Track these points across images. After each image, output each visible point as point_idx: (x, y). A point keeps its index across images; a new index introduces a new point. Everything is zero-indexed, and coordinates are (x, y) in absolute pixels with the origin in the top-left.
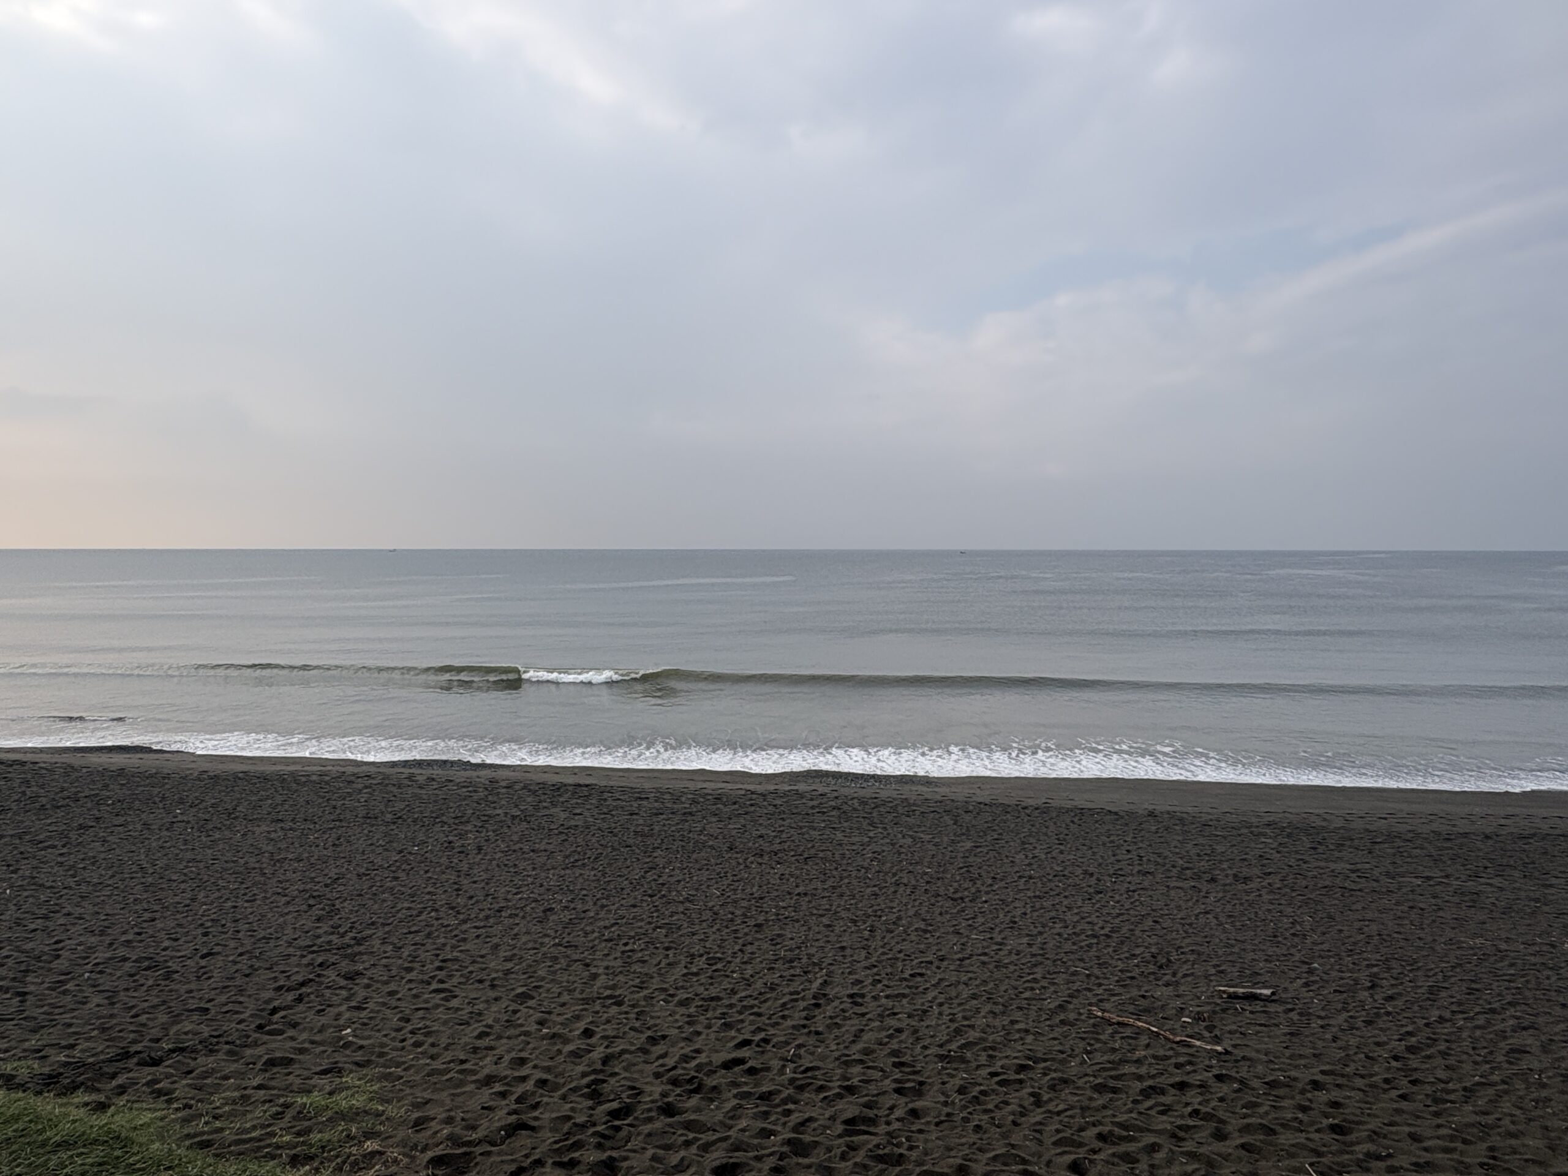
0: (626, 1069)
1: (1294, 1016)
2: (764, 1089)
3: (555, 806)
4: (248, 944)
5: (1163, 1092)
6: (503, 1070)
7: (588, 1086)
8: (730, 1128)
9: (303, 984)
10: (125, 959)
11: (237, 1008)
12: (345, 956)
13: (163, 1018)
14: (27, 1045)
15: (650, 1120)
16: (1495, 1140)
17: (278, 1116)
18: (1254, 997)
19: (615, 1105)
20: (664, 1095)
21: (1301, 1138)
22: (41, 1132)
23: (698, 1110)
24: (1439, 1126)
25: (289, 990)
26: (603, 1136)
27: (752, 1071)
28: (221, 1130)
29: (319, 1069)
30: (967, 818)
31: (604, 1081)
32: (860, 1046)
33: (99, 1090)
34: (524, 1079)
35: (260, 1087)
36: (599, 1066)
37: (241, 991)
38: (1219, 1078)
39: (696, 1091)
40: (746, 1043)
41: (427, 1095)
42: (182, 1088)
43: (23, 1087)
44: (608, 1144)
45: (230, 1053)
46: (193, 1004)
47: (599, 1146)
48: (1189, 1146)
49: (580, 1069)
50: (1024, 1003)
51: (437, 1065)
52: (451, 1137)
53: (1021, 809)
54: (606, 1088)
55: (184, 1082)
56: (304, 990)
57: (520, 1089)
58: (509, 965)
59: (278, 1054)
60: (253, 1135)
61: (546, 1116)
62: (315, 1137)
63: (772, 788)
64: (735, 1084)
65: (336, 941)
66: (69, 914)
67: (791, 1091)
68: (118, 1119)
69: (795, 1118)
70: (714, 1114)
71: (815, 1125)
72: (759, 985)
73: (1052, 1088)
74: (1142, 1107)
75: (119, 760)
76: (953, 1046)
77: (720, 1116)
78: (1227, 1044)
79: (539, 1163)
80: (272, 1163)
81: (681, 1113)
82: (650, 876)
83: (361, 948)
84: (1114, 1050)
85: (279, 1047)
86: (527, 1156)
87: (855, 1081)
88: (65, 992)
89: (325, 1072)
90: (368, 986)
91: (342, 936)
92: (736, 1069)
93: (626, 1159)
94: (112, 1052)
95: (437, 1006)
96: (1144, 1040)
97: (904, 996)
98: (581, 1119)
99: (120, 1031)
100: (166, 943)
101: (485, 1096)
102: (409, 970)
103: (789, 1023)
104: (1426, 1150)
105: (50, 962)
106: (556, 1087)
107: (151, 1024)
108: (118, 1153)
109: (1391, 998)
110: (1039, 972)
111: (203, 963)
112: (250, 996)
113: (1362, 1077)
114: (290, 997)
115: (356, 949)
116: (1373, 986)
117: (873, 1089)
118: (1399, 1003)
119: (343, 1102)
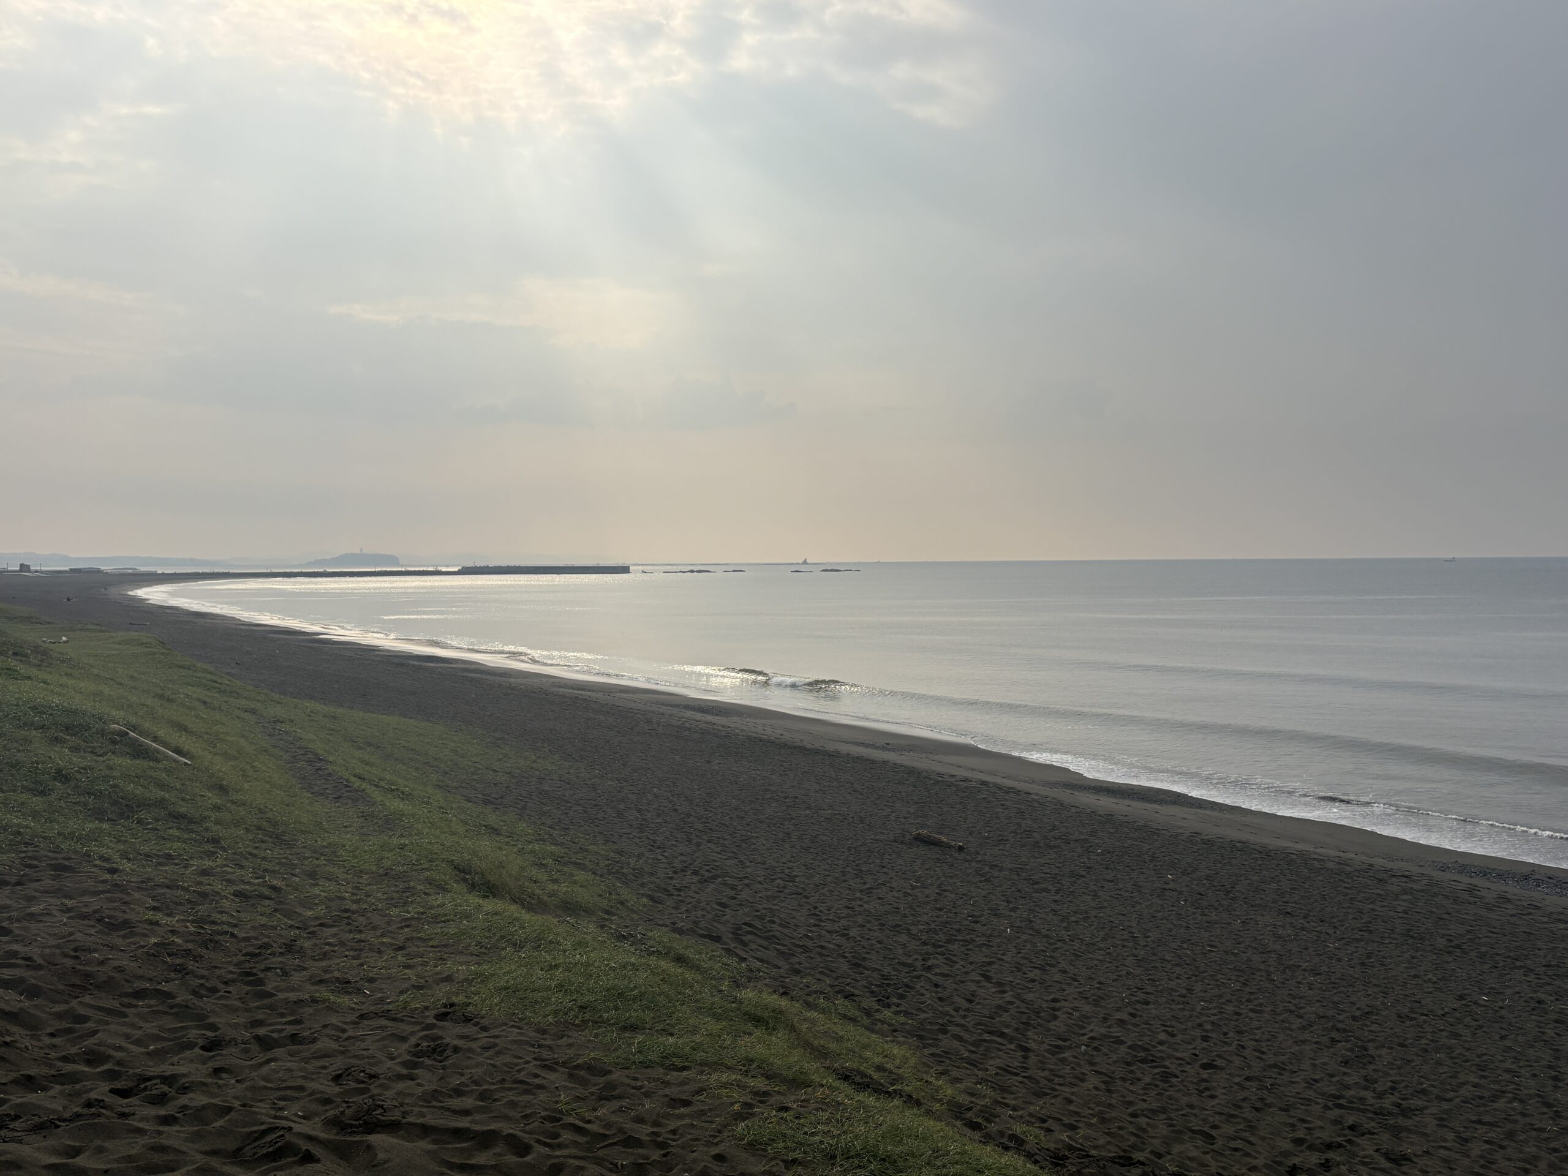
4: (1256, 1067)
10: (1120, 1042)
11: (1248, 1148)
12: (1386, 1127)
14: (1032, 1109)
25: (1311, 1147)
37: (1251, 1128)
46: (1195, 1124)
65: (1372, 1101)
66: (1064, 972)
88: (1062, 1061)
94: (1113, 1151)
99: (1120, 1128)
100: (1162, 1036)
105: (1049, 1021)
107: (1151, 1132)
111: (1205, 1074)
112: (1263, 1139)
114: (1314, 1158)
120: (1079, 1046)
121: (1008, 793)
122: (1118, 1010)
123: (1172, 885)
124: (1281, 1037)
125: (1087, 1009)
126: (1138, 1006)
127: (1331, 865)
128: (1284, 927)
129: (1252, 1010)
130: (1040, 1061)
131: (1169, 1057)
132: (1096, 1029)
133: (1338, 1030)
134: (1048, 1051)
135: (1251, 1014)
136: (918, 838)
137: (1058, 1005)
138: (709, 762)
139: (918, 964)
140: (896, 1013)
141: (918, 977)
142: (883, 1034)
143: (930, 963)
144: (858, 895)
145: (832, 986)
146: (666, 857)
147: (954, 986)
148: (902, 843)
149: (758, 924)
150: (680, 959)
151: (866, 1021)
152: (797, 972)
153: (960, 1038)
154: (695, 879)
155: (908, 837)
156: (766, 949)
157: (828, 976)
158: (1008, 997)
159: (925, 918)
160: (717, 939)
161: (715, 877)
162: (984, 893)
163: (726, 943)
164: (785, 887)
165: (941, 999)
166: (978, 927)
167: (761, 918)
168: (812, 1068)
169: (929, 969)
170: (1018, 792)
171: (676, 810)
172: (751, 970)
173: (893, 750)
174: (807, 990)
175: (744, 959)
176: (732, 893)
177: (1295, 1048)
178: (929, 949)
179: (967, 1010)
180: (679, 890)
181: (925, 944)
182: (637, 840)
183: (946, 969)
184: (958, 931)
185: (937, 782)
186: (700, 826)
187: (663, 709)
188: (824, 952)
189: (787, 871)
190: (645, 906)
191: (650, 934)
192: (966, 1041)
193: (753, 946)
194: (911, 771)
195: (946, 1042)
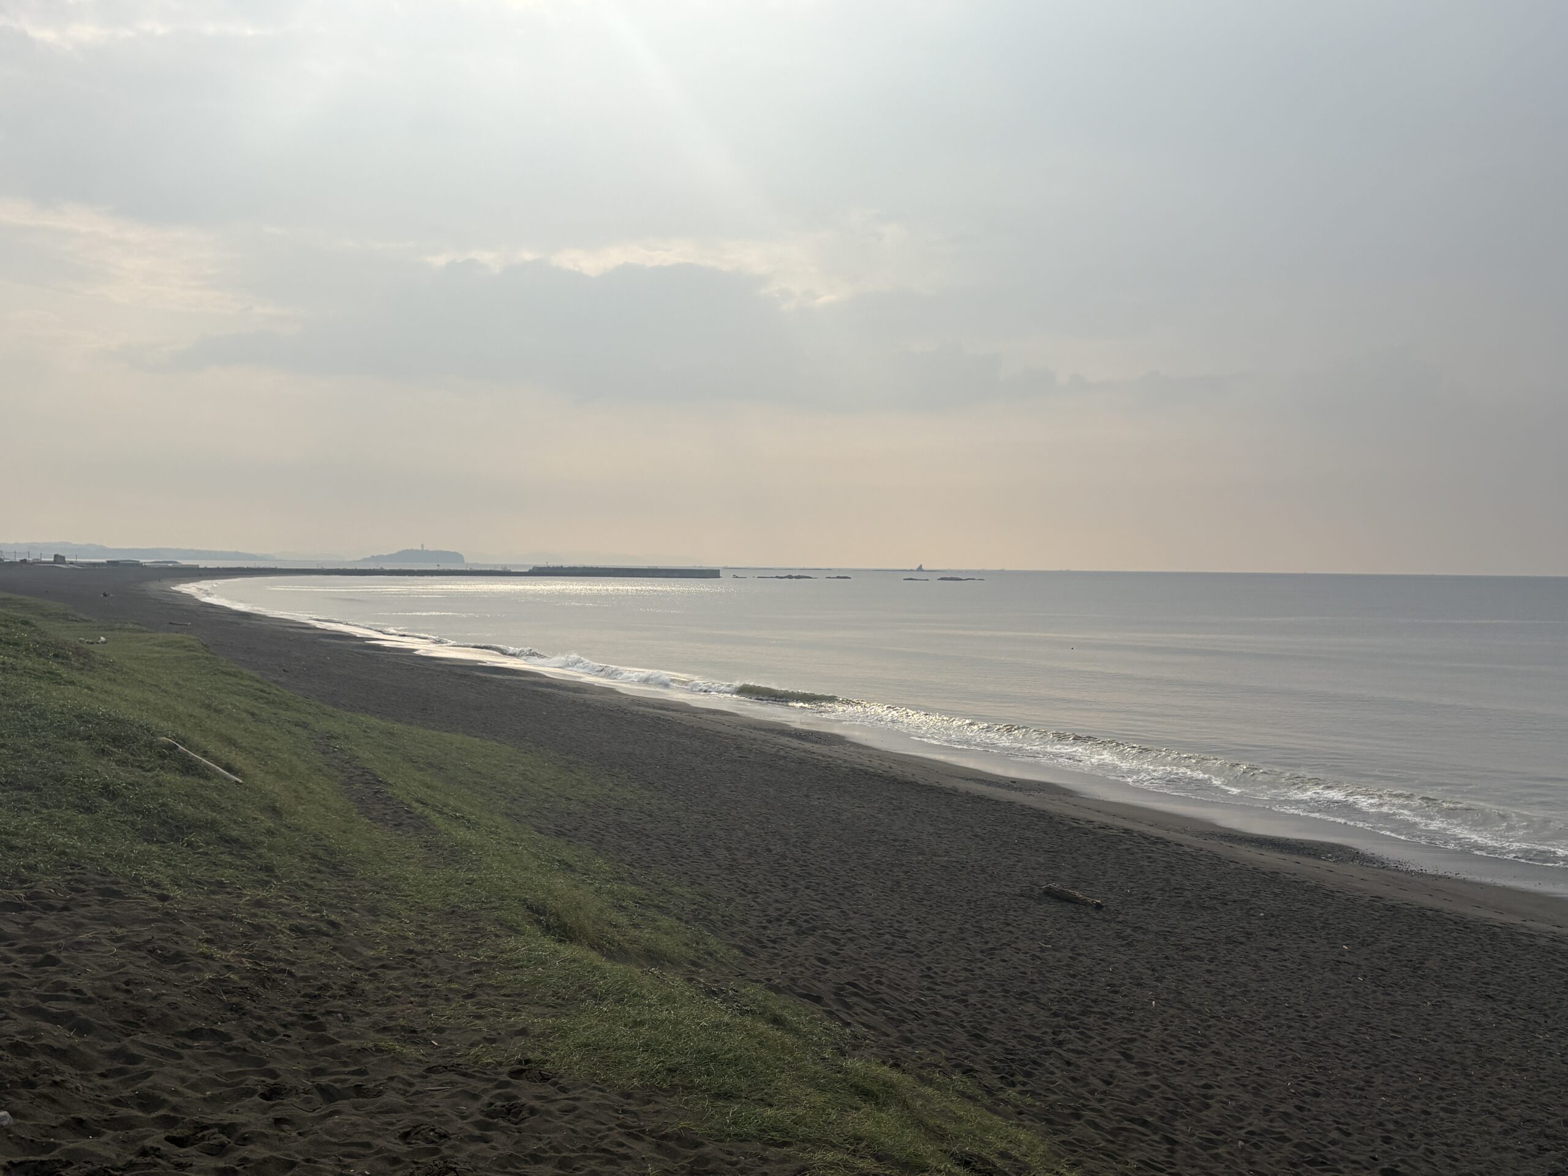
120: (1233, 1142)
121: (1155, 843)
122: (1282, 1101)
123: (1348, 958)
124: (1478, 1143)
125: (1246, 1098)
126: (1307, 1098)
127: (1542, 942)
128: (1483, 1013)
129: (1442, 1109)
130: (1190, 1157)
131: (1343, 1159)
132: (1256, 1121)
133: (1547, 1136)
134: (1199, 1145)
135: (1442, 1114)
136: (1048, 893)
137: (1211, 1092)
138: (807, 796)
139: (1048, 1038)
140: (1022, 1093)
141: (1048, 1053)
142: (1006, 1117)
143: (1061, 1037)
144: (979, 956)
145: (948, 1059)
146: (759, 904)
147: (1090, 1065)
148: (1030, 897)
149: (863, 984)
150: (777, 1021)
151: (988, 1101)
152: (908, 1041)
153: (1095, 1125)
154: (792, 929)
155: (1037, 890)
156: (874, 1013)
157: (943, 1047)
158: (1152, 1079)
159: (1057, 985)
160: (817, 1000)
161: (814, 929)
162: (1125, 958)
163: (827, 1005)
164: (894, 943)
165: (1074, 1079)
166: (1118, 998)
167: (867, 978)
168: (927, 1149)
169: (1060, 1044)
170: (1166, 843)
171: (769, 850)
172: (855, 1037)
173: (1021, 790)
174: (920, 1062)
175: (848, 1024)
176: (834, 948)
177: (1495, 1156)
178: (1061, 1021)
179: (1104, 1093)
180: (774, 942)
181: (1055, 1015)
182: (726, 883)
183: (1079, 1045)
184: (1095, 1001)
185: (1072, 829)
186: (797, 870)
187: (755, 734)
188: (939, 1019)
189: (896, 925)
190: (735, 958)
191: (743, 991)
192: (1102, 1129)
193: (859, 1010)
194: (1041, 815)
195: (1080, 1129)
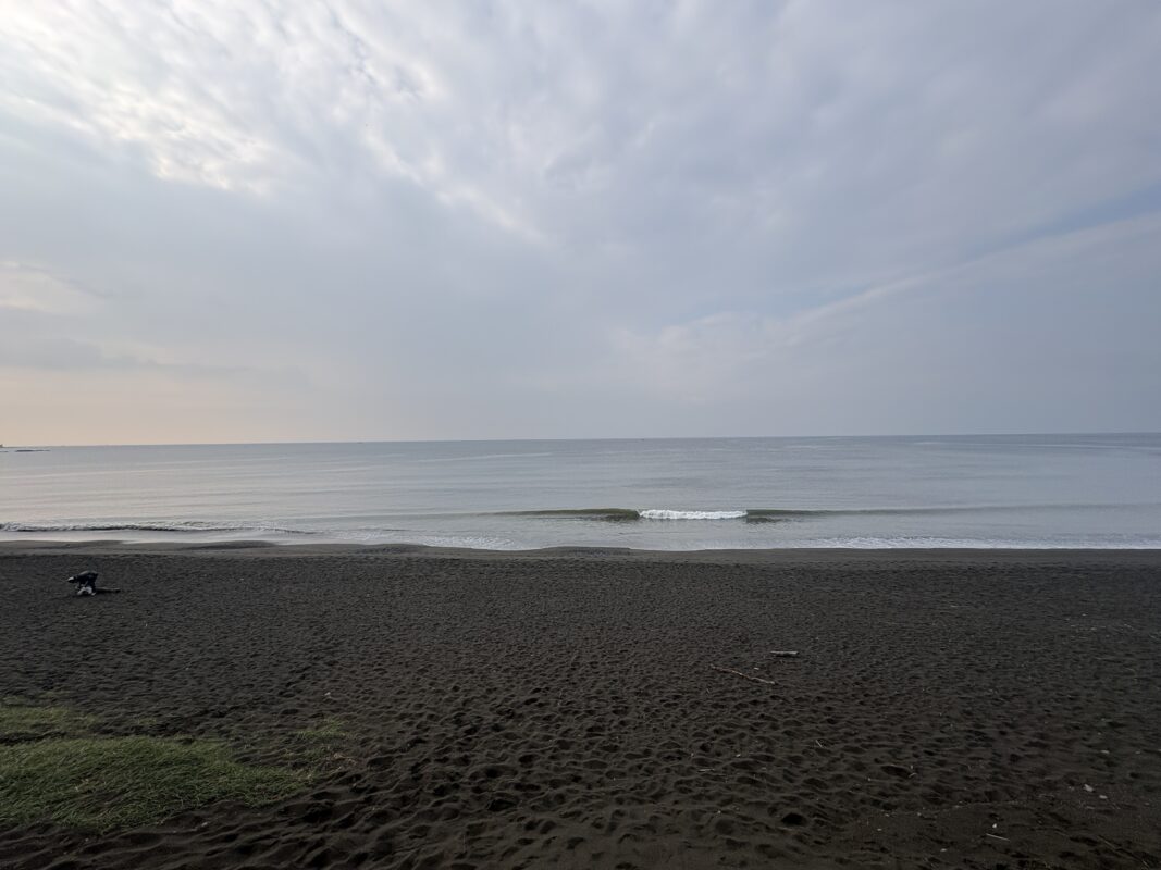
0: (475, 707)
1: (808, 664)
2: (546, 714)
3: (441, 570)
4: (276, 649)
5: (746, 706)
6: (410, 711)
7: (455, 717)
8: (528, 736)
9: (305, 669)
10: (209, 659)
11: (268, 683)
12: (328, 653)
13: (228, 691)
14: (150, 709)
15: (487, 734)
16: (906, 723)
17: (288, 742)
18: (787, 656)
19: (469, 727)
20: (495, 720)
21: (813, 727)
22: (153, 757)
23: (512, 727)
24: (879, 717)
25: (298, 672)
26: (462, 744)
27: (540, 705)
28: (255, 751)
29: (311, 715)
30: (648, 570)
31: (463, 714)
32: (595, 689)
33: (189, 732)
34: (421, 715)
35: (279, 726)
36: (461, 706)
37: (272, 674)
38: (773, 697)
39: (511, 717)
40: (537, 690)
41: (369, 726)
42: (235, 729)
43: (146, 733)
44: (464, 748)
45: (264, 708)
46: (244, 683)
47: (460, 750)
48: (760, 734)
49: (451, 708)
50: (677, 664)
51: (376, 710)
52: (381, 749)
53: (674, 565)
54: (464, 718)
55: (238, 725)
56: (306, 672)
57: (418, 721)
58: (415, 654)
59: (289, 708)
60: (273, 753)
61: (432, 734)
62: (307, 752)
63: (551, 558)
64: (531, 712)
65: (324, 645)
66: (180, 636)
67: (560, 715)
68: (197, 749)
69: (562, 729)
70: (520, 729)
71: (572, 732)
72: (545, 659)
73: (691, 706)
74: (735, 715)
75: (211, 553)
76: (642, 687)
77: (523, 730)
78: (777, 680)
79: (427, 760)
80: (282, 769)
81: (503, 729)
82: (490, 605)
83: (338, 649)
84: (721, 686)
85: (291, 704)
86: (422, 757)
87: (593, 708)
88: (175, 679)
89: (314, 717)
90: (340, 669)
91: (328, 642)
92: (533, 704)
93: (474, 756)
94: (198, 711)
95: (377, 678)
96: (736, 680)
97: (617, 662)
98: (450, 735)
99: (204, 699)
100: (231, 650)
101: (400, 725)
102: (362, 659)
103: (560, 679)
104: (873, 729)
105: (168, 663)
106: (438, 719)
107: (221, 694)
108: (195, 767)
109: (853, 653)
110: (684, 647)
111: (252, 660)
112: (276, 677)
113: (842, 694)
114: (300, 675)
115: (335, 649)
116: (845, 648)
117: (602, 711)
118: (858, 656)
119: (323, 732)
120: (185, 669)
121: (153, 558)
122: (209, 645)
124: (289, 633)
125: (191, 650)
126: (221, 641)
127: (315, 560)
128: (294, 588)
129: (276, 626)
130: (159, 684)
131: (235, 658)
132: (197, 657)
133: (313, 623)
134: (165, 677)
135: (276, 628)
137: (175, 653)
139: (79, 659)
140: (58, 691)
141: (78, 666)
142: (43, 706)
143: (88, 656)
144: (34, 633)
147: (105, 663)
153: (105, 689)
158: (142, 658)
159: (88, 633)
162: (132, 610)
165: (94, 673)
166: (127, 629)
169: (87, 660)
177: (295, 635)
178: (89, 649)
179: (114, 673)
181: (85, 647)
183: (100, 656)
184: (112, 634)
192: (110, 690)
194: (85, 557)
195: (94, 694)
